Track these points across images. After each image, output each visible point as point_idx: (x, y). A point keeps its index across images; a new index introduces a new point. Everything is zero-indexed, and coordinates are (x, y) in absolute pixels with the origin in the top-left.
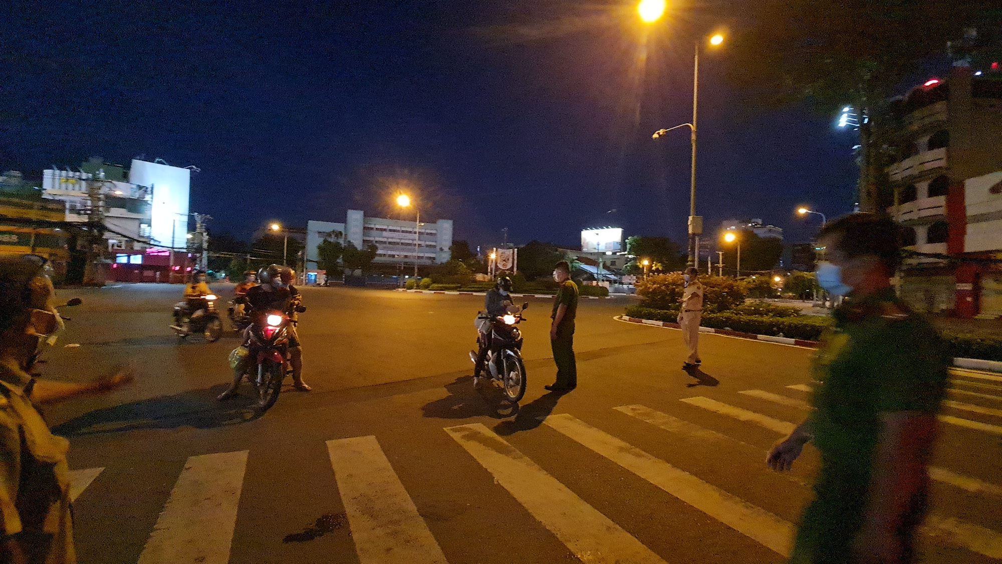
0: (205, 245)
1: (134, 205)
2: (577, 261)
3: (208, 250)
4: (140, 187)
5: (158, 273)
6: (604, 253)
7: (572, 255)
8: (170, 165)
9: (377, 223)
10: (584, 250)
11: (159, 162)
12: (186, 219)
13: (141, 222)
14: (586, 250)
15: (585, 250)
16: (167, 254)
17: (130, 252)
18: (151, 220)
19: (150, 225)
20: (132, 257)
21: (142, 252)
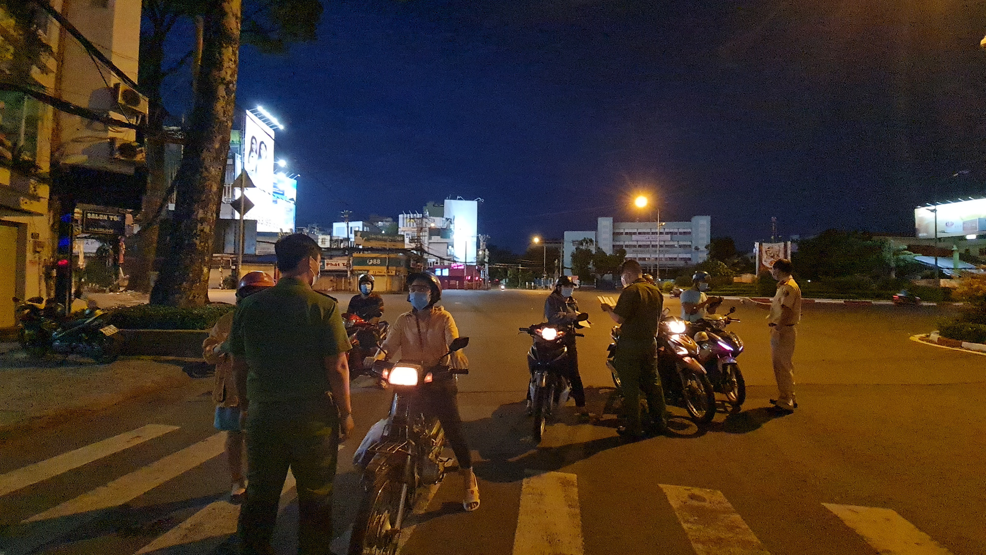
0: (486, 260)
1: (443, 233)
2: (909, 253)
3: (489, 263)
4: (447, 219)
5: (457, 282)
6: (962, 238)
7: (896, 244)
8: (465, 200)
9: (626, 227)
10: (920, 235)
11: (460, 199)
12: (475, 239)
13: (448, 245)
14: (925, 234)
15: (922, 235)
16: (462, 267)
17: (443, 268)
18: (453, 242)
19: (453, 247)
20: (444, 270)
21: (449, 267)
